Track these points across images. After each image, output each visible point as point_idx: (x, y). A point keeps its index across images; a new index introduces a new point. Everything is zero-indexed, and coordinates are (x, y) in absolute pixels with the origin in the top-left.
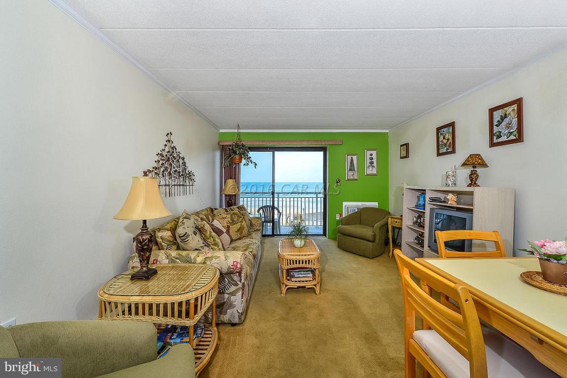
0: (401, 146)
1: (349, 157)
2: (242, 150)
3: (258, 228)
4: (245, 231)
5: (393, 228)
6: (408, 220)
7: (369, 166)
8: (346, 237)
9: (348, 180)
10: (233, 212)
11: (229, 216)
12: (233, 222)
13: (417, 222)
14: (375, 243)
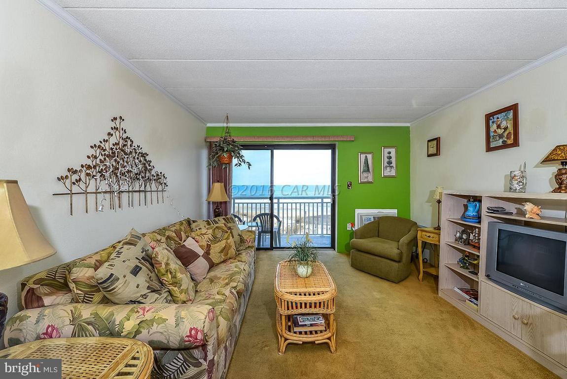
0: (429, 141)
1: (363, 156)
2: (231, 146)
3: (250, 244)
4: (232, 251)
5: (425, 244)
6: (447, 237)
7: (386, 167)
8: (362, 254)
9: (362, 183)
10: (217, 225)
11: (210, 231)
12: (215, 240)
13: (461, 238)
14: (401, 264)
